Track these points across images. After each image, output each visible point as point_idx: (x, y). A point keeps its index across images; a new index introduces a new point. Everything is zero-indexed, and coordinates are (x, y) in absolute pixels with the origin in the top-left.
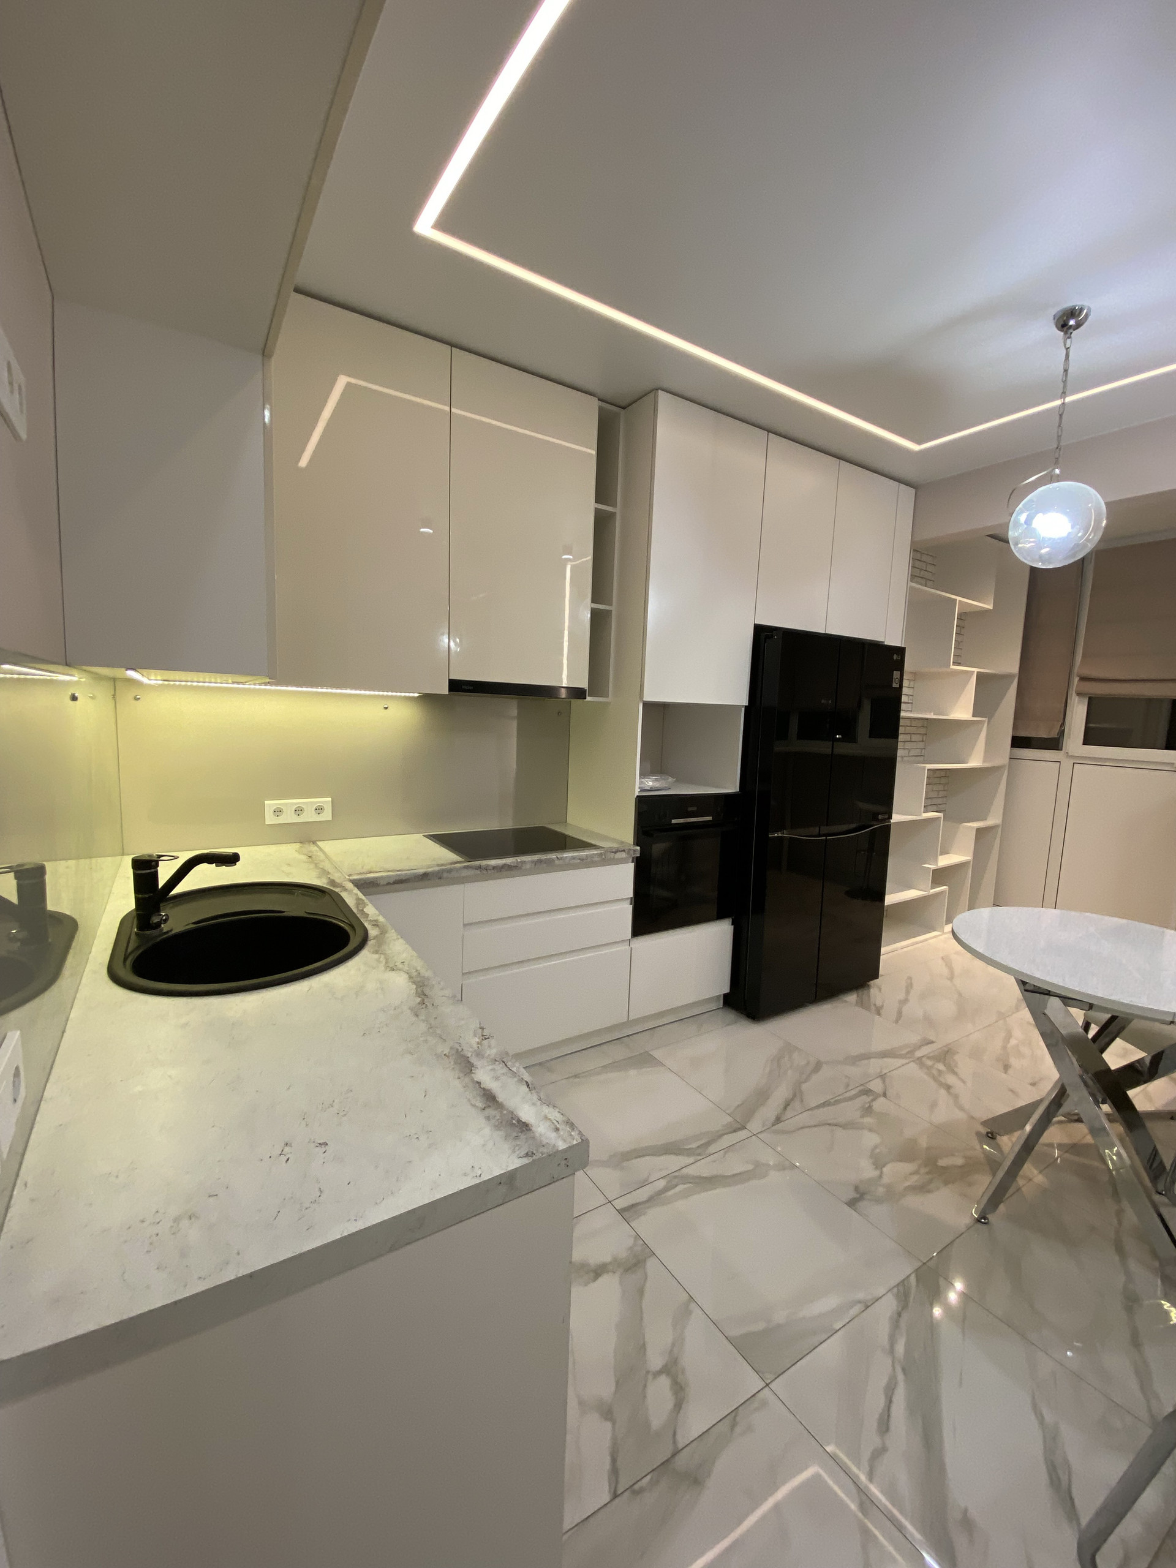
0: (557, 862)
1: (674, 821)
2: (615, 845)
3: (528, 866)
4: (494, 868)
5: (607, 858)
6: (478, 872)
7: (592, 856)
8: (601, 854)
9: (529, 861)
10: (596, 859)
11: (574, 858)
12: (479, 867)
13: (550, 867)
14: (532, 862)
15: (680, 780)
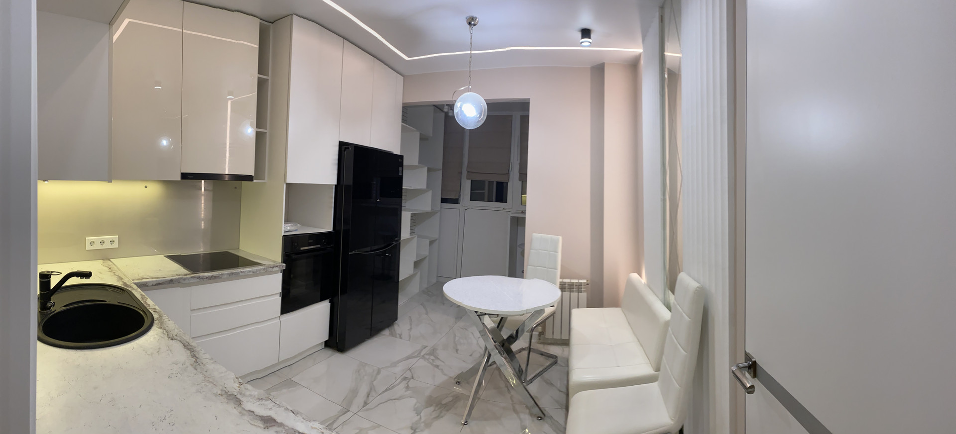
0: (241, 274)
1: (302, 249)
2: (272, 263)
3: (225, 276)
4: (207, 278)
5: (268, 271)
6: (198, 280)
7: (260, 270)
8: (264, 269)
9: (226, 274)
10: (262, 271)
11: (250, 271)
12: (199, 278)
13: (237, 276)
14: (228, 274)
15: (303, 224)
